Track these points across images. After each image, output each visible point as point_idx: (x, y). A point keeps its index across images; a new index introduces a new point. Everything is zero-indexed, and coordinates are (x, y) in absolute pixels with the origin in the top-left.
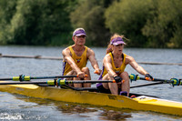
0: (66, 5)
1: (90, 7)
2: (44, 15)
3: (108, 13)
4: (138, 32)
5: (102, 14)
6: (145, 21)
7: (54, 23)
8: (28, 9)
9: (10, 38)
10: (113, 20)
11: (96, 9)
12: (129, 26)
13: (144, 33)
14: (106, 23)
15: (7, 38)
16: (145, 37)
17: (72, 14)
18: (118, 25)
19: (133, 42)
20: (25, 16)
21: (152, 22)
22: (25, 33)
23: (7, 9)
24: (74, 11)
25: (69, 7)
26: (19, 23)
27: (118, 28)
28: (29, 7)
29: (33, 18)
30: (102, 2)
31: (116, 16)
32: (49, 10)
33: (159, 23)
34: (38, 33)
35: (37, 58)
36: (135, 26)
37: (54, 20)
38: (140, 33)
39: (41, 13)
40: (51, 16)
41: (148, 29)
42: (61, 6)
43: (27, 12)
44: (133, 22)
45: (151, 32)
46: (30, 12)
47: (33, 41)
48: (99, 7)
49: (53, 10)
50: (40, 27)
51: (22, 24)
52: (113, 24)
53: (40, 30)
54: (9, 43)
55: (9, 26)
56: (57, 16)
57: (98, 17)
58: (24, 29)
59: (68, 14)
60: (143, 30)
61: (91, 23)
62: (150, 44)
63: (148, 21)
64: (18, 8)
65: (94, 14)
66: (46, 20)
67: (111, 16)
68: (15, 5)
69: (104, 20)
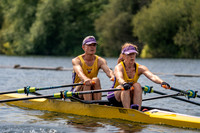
0: (90, 11)
1: (117, 14)
2: (66, 23)
3: (136, 20)
4: (170, 41)
5: (130, 21)
6: (177, 28)
7: (76, 31)
8: (48, 16)
9: (29, 48)
10: (141, 28)
11: (123, 15)
12: (159, 34)
13: (176, 42)
14: (134, 31)
15: (25, 47)
16: (177, 46)
17: (97, 21)
18: (148, 34)
19: (164, 52)
20: (46, 23)
21: (185, 30)
22: (45, 43)
23: (26, 16)
24: (98, 17)
25: (93, 14)
26: (39, 31)
27: (146, 37)
28: (49, 14)
29: (54, 26)
30: (129, 8)
31: (145, 23)
32: (71, 18)
33: (193, 31)
34: (59, 42)
35: (58, 69)
36: (166, 35)
37: (77, 28)
38: (172, 42)
39: (63, 21)
40: (74, 24)
41: (181, 38)
42: (84, 13)
43: (47, 19)
44: (164, 30)
45: (183, 40)
46: (51, 19)
47: (54, 51)
48: (126, 14)
49: (75, 17)
50: (61, 35)
51: (42, 32)
52: (141, 32)
53: (61, 39)
54: (28, 54)
55: (28, 35)
56: (80, 23)
57: (125, 24)
58: (45, 38)
59: (92, 21)
60: (175, 38)
61: (117, 31)
62: (183, 53)
63: (181, 28)
64: (38, 15)
65: (121, 22)
66: (68, 28)
67: (139, 23)
68: (35, 12)
69: (132, 28)
